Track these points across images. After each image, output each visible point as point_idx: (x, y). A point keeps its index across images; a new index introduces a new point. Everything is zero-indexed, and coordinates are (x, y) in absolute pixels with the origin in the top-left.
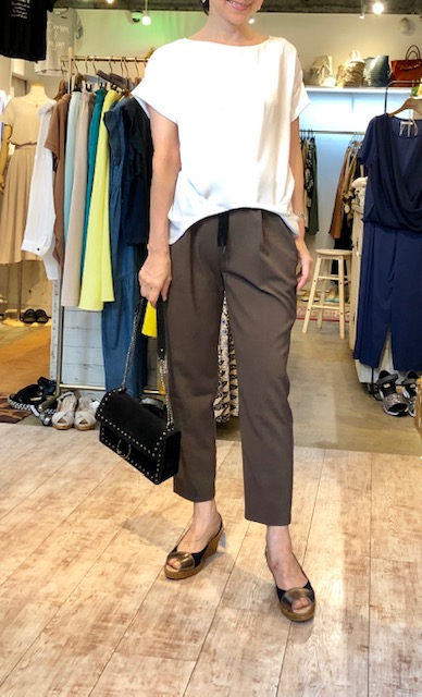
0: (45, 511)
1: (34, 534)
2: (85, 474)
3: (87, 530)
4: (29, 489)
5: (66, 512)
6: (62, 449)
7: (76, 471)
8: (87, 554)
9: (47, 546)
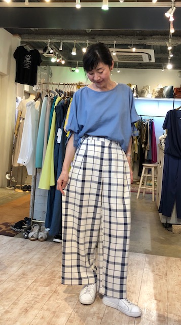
0: (20, 282)
1: (14, 294)
2: (40, 263)
3: (38, 293)
4: (15, 270)
5: (30, 282)
6: (31, 250)
7: (36, 261)
8: (36, 306)
9: (19, 301)
